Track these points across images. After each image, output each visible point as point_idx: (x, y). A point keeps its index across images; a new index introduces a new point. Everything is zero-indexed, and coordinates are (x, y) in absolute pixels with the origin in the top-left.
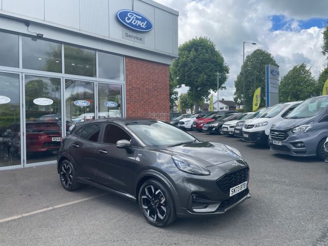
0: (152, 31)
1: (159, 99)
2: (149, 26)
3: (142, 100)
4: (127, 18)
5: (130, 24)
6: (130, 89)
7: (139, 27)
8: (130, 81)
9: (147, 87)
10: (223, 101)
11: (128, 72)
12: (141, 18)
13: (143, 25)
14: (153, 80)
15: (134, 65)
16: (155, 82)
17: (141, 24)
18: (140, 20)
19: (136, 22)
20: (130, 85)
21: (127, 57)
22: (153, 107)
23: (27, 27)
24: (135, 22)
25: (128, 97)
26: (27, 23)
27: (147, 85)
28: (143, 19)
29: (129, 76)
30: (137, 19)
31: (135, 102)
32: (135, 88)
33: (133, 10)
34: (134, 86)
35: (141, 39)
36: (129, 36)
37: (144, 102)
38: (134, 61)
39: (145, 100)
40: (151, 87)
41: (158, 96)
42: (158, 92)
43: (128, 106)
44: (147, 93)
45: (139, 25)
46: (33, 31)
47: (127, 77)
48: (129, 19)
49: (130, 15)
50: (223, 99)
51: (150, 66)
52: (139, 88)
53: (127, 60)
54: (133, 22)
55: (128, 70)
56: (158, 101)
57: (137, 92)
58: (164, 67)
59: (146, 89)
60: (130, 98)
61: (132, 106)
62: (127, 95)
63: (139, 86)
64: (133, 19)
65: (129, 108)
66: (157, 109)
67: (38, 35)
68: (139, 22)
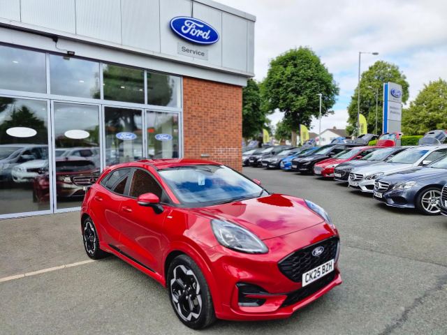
0: (219, 43)
1: (227, 131)
2: (214, 36)
3: (205, 132)
4: (183, 27)
5: (188, 35)
6: (189, 118)
7: (200, 38)
8: (190, 108)
9: (212, 115)
10: (334, 130)
11: (186, 96)
12: (202, 26)
13: (206, 35)
14: (220, 106)
15: (194, 87)
16: (223, 109)
17: (203, 35)
18: (201, 29)
19: (196, 32)
20: (189, 113)
21: (184, 77)
22: (220, 140)
23: (54, 43)
24: (194, 32)
25: (186, 128)
26: (55, 38)
27: (211, 113)
28: (206, 28)
29: (188, 102)
30: (197, 28)
31: (196, 134)
32: (194, 116)
33: (192, 17)
34: (194, 114)
35: (203, 54)
36: (187, 50)
37: (208, 135)
38: (194, 82)
39: (209, 132)
40: (217, 115)
41: (226, 126)
42: (227, 121)
43: (187, 139)
44: (211, 123)
45: (200, 36)
46: (63, 47)
47: (185, 102)
48: (186, 28)
49: (188, 23)
50: (335, 128)
51: (215, 88)
52: (201, 117)
53: (186, 81)
54: (191, 33)
55: (187, 95)
56: (226, 133)
57: (199, 122)
58: (235, 89)
59: (211, 118)
60: (189, 129)
61: (191, 139)
62: (185, 126)
63: (200, 114)
64: (192, 28)
65: (187, 141)
66: (224, 142)
67: (68, 52)
68: (200, 33)
